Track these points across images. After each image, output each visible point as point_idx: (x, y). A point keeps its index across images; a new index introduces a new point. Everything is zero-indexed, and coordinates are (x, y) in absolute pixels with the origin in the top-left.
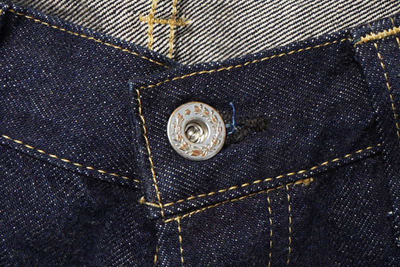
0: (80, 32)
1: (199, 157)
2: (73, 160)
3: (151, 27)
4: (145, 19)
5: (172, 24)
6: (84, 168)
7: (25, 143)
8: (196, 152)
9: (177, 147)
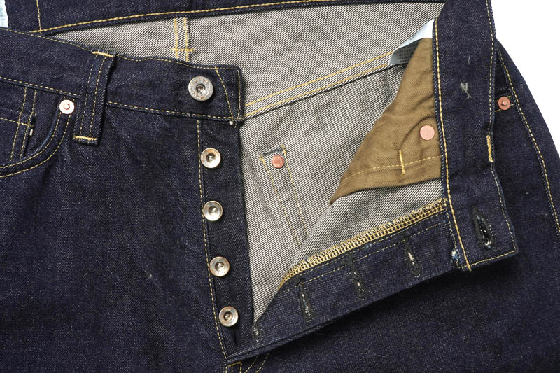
0: (135, 59)
1: (203, 99)
2: (155, 109)
3: (176, 53)
4: (174, 50)
5: (187, 50)
6: (160, 111)
7: (134, 106)
8: (203, 97)
9: (194, 96)
